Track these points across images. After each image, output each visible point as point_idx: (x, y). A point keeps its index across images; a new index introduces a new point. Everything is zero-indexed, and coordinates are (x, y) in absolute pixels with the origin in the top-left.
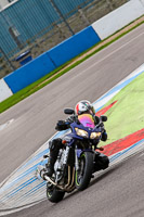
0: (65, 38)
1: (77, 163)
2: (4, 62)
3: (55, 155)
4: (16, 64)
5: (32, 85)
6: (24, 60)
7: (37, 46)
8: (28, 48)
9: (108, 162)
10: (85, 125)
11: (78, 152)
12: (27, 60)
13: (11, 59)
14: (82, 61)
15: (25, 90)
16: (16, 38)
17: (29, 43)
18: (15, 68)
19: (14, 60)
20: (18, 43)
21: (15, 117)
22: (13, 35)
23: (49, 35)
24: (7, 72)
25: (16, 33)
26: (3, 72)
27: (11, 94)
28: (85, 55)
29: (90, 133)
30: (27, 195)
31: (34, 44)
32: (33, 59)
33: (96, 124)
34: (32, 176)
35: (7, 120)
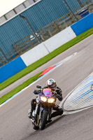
2: (71, 15)
3: (33, 108)
4: (79, 17)
6: (84, 14)
7: (92, 5)
8: (86, 6)
12: (86, 14)
13: (75, 13)
15: (84, 34)
17: (87, 3)
18: (78, 20)
20: (80, 3)
21: (78, 51)
24: (73, 22)
26: (70, 22)
27: (75, 36)
30: (86, 101)
31: (90, 4)
34: (89, 89)
35: (72, 53)
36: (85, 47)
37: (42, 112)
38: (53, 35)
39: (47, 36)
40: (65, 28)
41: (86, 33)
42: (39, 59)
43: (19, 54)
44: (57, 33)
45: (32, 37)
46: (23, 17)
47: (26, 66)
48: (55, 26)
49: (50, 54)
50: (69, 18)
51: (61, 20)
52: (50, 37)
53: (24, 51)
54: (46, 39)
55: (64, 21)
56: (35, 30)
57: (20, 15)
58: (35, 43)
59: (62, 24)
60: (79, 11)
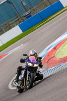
0: (47, 6)
1: (27, 78)
4: (24, 18)
5: (32, 28)
7: (34, 10)
8: (29, 11)
9: (43, 77)
10: (32, 61)
11: (28, 72)
12: (29, 17)
13: (22, 16)
14: (55, 17)
15: (28, 30)
16: (24, 6)
17: (30, 8)
18: (23, 20)
19: (23, 17)
20: (25, 9)
21: (24, 43)
22: (23, 5)
23: (40, 5)
24: (20, 22)
25: (24, 4)
26: (18, 22)
27: (22, 32)
28: (56, 14)
29: (33, 64)
31: (33, 9)
32: (32, 16)
33: (37, 60)
35: (20, 45)
36: (29, 40)
37: (29, 75)
38: (6, 31)
39: (2, 32)
44: (9, 30)
48: (7, 25)
49: (3, 45)
50: (17, 19)
51: (12, 21)
55: (13, 21)
59: (12, 24)
60: (24, 14)
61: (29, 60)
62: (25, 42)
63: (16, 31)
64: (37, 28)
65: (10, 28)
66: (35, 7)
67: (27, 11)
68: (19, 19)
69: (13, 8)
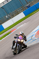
2: (23, 7)
6: (28, 7)
12: (29, 7)
17: (30, 2)
18: (26, 9)
20: (27, 2)
24: (24, 10)
26: (23, 10)
30: (29, 43)
31: (31, 2)
32: (31, 7)
34: (30, 38)
35: (24, 23)
36: (29, 21)
37: (18, 46)
38: (16, 16)
39: (13, 16)
40: (20, 13)
41: (29, 15)
42: (9, 26)
43: (1, 24)
45: (6, 16)
46: (3, 8)
47: (4, 29)
48: (16, 12)
49: (14, 24)
50: (22, 8)
52: (14, 16)
53: (3, 22)
54: (12, 17)
55: (20, 10)
56: (8, 13)
57: (2, 7)
58: (8, 19)
59: (19, 11)
60: (26, 6)
61: (19, 38)
62: (27, 22)
63: (22, 15)
64: (34, 14)
65: (18, 14)
66: (32, 2)
67: (28, 4)
68: (23, 9)
69: (20, 2)
